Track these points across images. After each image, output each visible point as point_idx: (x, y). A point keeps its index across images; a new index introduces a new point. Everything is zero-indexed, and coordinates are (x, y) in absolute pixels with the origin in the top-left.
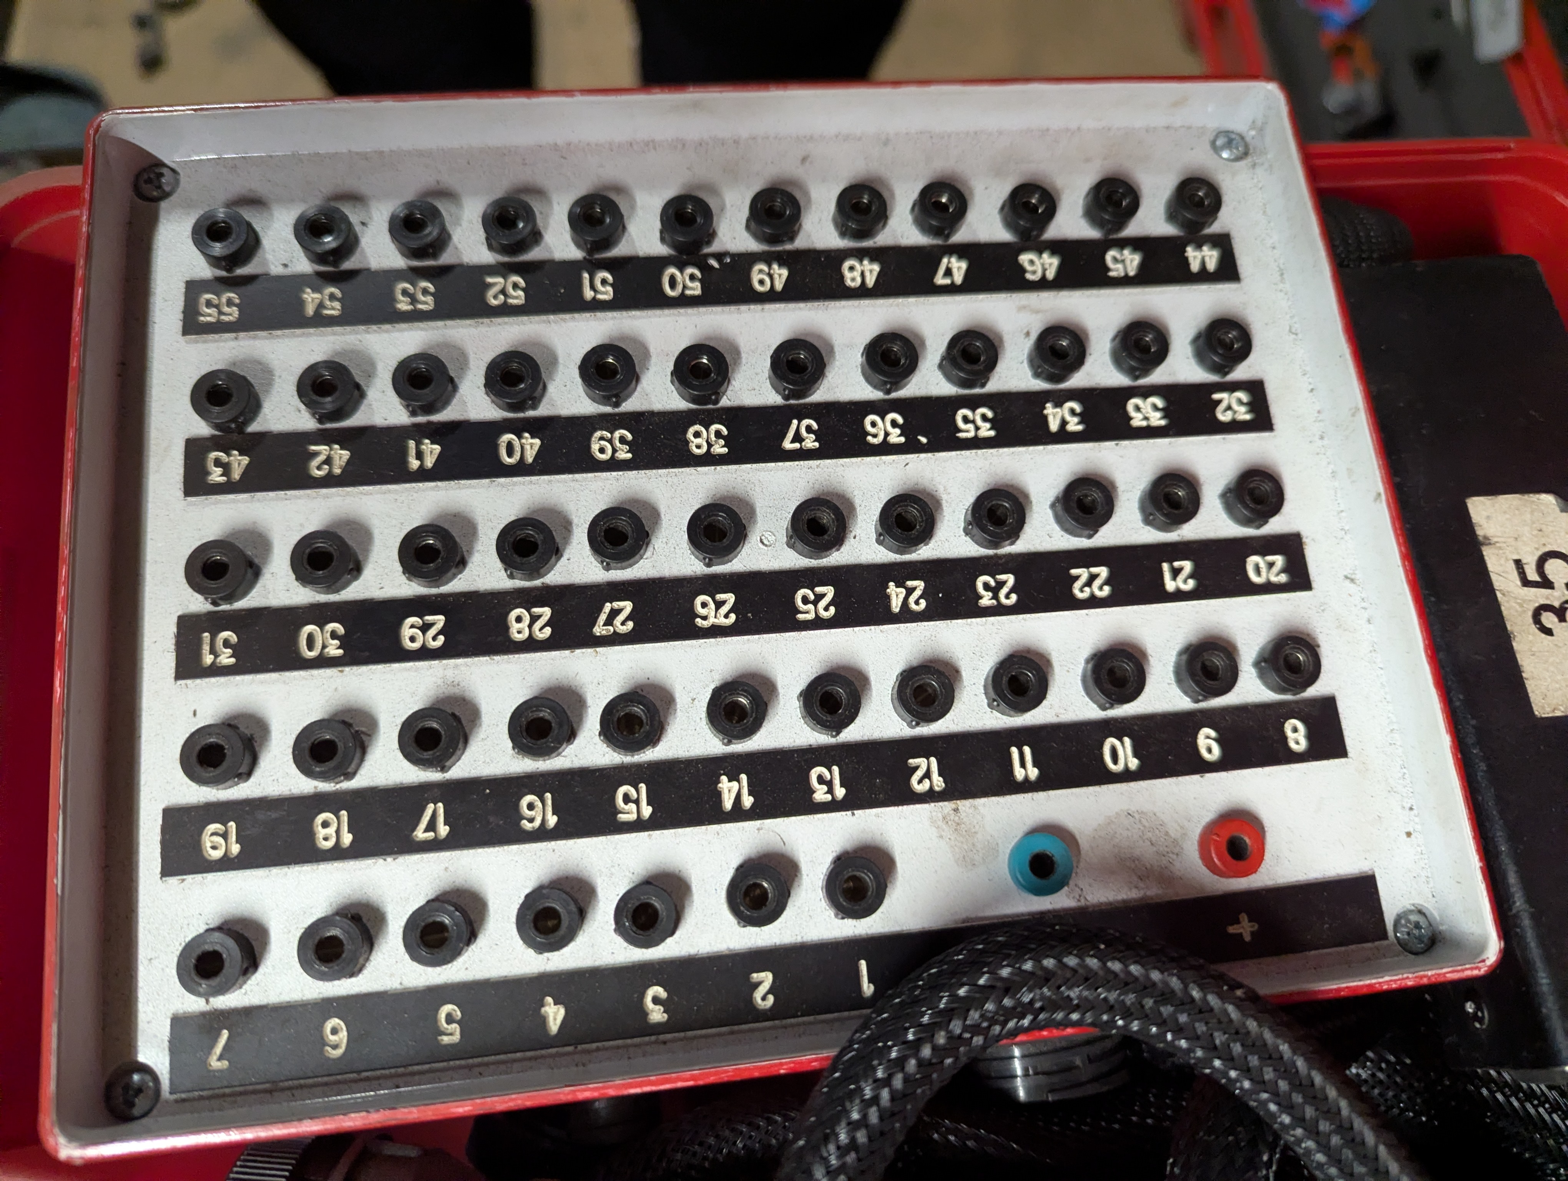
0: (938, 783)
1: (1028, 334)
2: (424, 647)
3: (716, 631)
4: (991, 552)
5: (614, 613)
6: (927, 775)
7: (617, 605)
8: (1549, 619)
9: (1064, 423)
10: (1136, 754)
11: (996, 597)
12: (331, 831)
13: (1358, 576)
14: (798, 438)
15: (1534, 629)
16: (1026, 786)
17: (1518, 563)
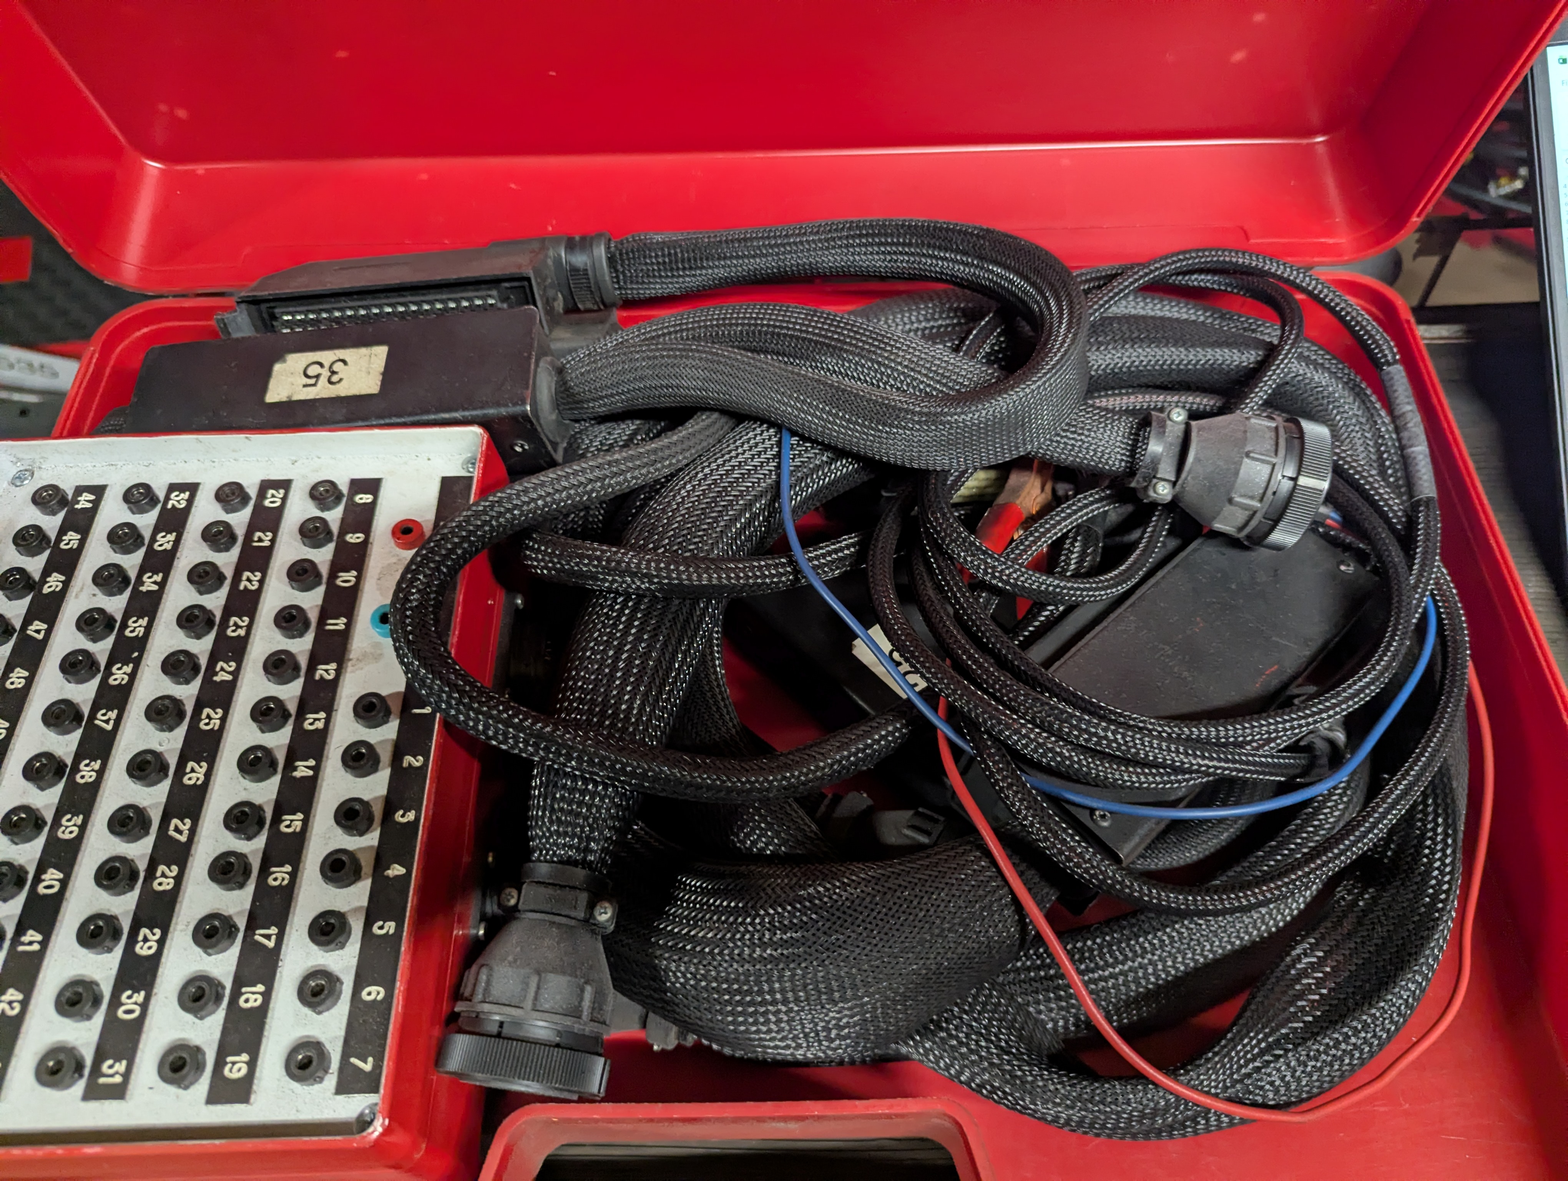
0: (333, 666)
1: (94, 595)
2: (157, 941)
3: (208, 775)
4: (216, 628)
5: (177, 830)
6: (326, 671)
7: (172, 827)
8: (335, 378)
9: (155, 583)
10: (348, 571)
11: (241, 627)
12: (252, 997)
13: (294, 458)
14: (107, 722)
15: (338, 386)
16: (348, 625)
17: (305, 386)
